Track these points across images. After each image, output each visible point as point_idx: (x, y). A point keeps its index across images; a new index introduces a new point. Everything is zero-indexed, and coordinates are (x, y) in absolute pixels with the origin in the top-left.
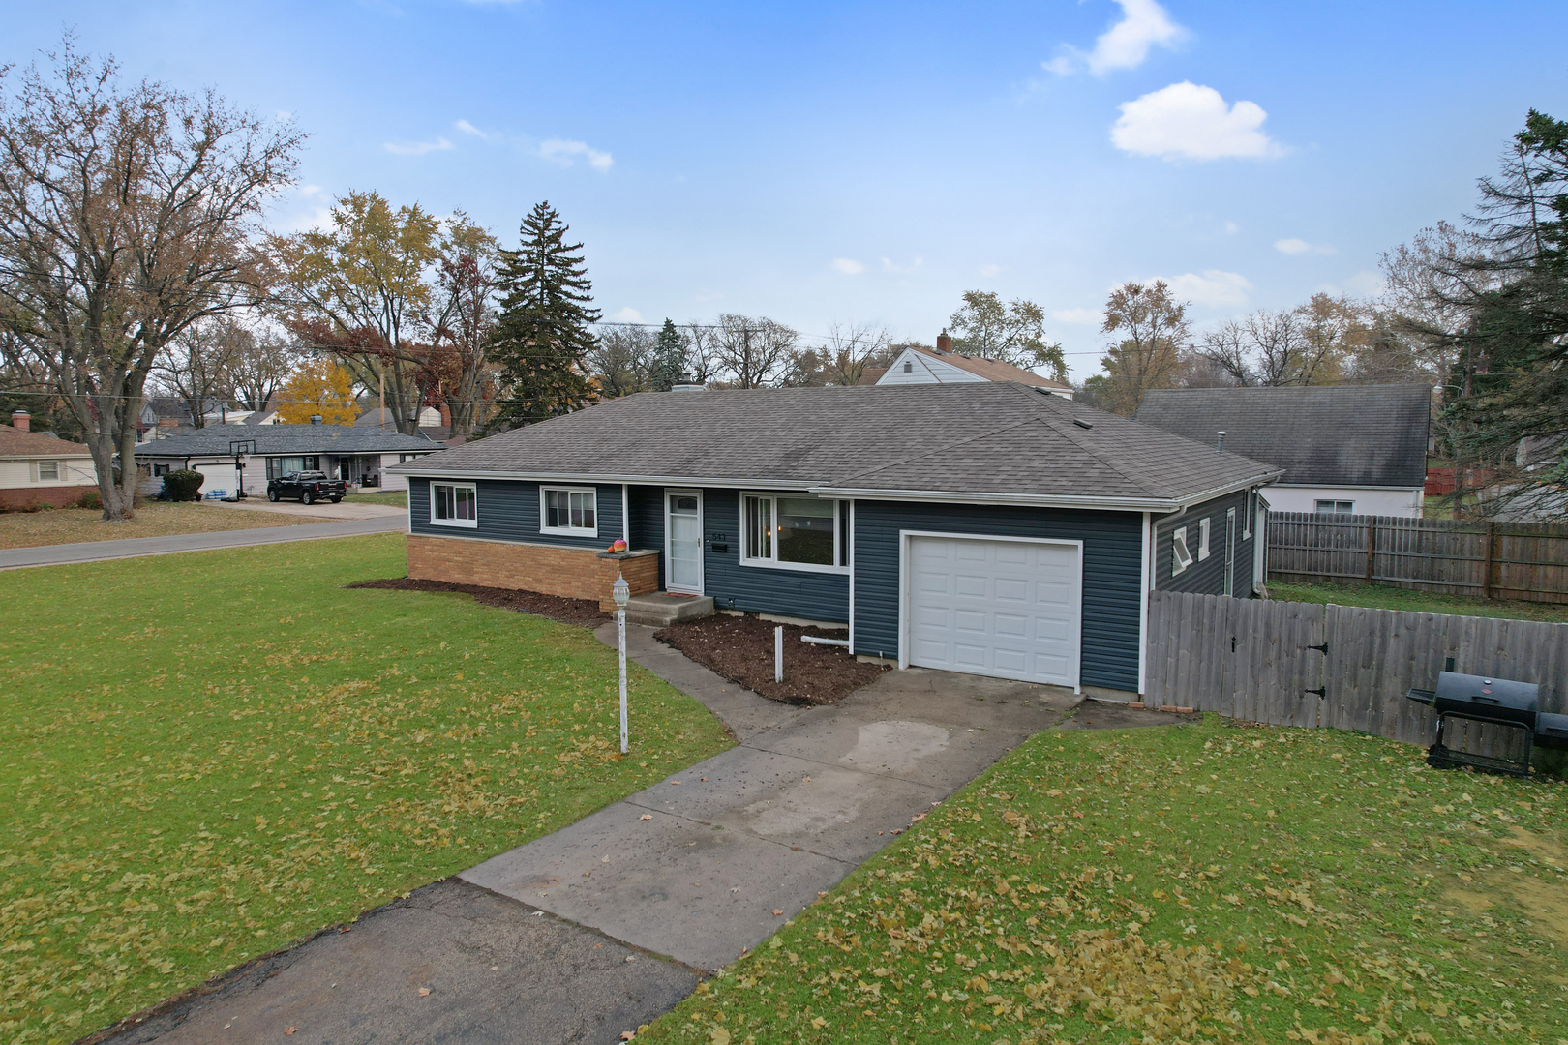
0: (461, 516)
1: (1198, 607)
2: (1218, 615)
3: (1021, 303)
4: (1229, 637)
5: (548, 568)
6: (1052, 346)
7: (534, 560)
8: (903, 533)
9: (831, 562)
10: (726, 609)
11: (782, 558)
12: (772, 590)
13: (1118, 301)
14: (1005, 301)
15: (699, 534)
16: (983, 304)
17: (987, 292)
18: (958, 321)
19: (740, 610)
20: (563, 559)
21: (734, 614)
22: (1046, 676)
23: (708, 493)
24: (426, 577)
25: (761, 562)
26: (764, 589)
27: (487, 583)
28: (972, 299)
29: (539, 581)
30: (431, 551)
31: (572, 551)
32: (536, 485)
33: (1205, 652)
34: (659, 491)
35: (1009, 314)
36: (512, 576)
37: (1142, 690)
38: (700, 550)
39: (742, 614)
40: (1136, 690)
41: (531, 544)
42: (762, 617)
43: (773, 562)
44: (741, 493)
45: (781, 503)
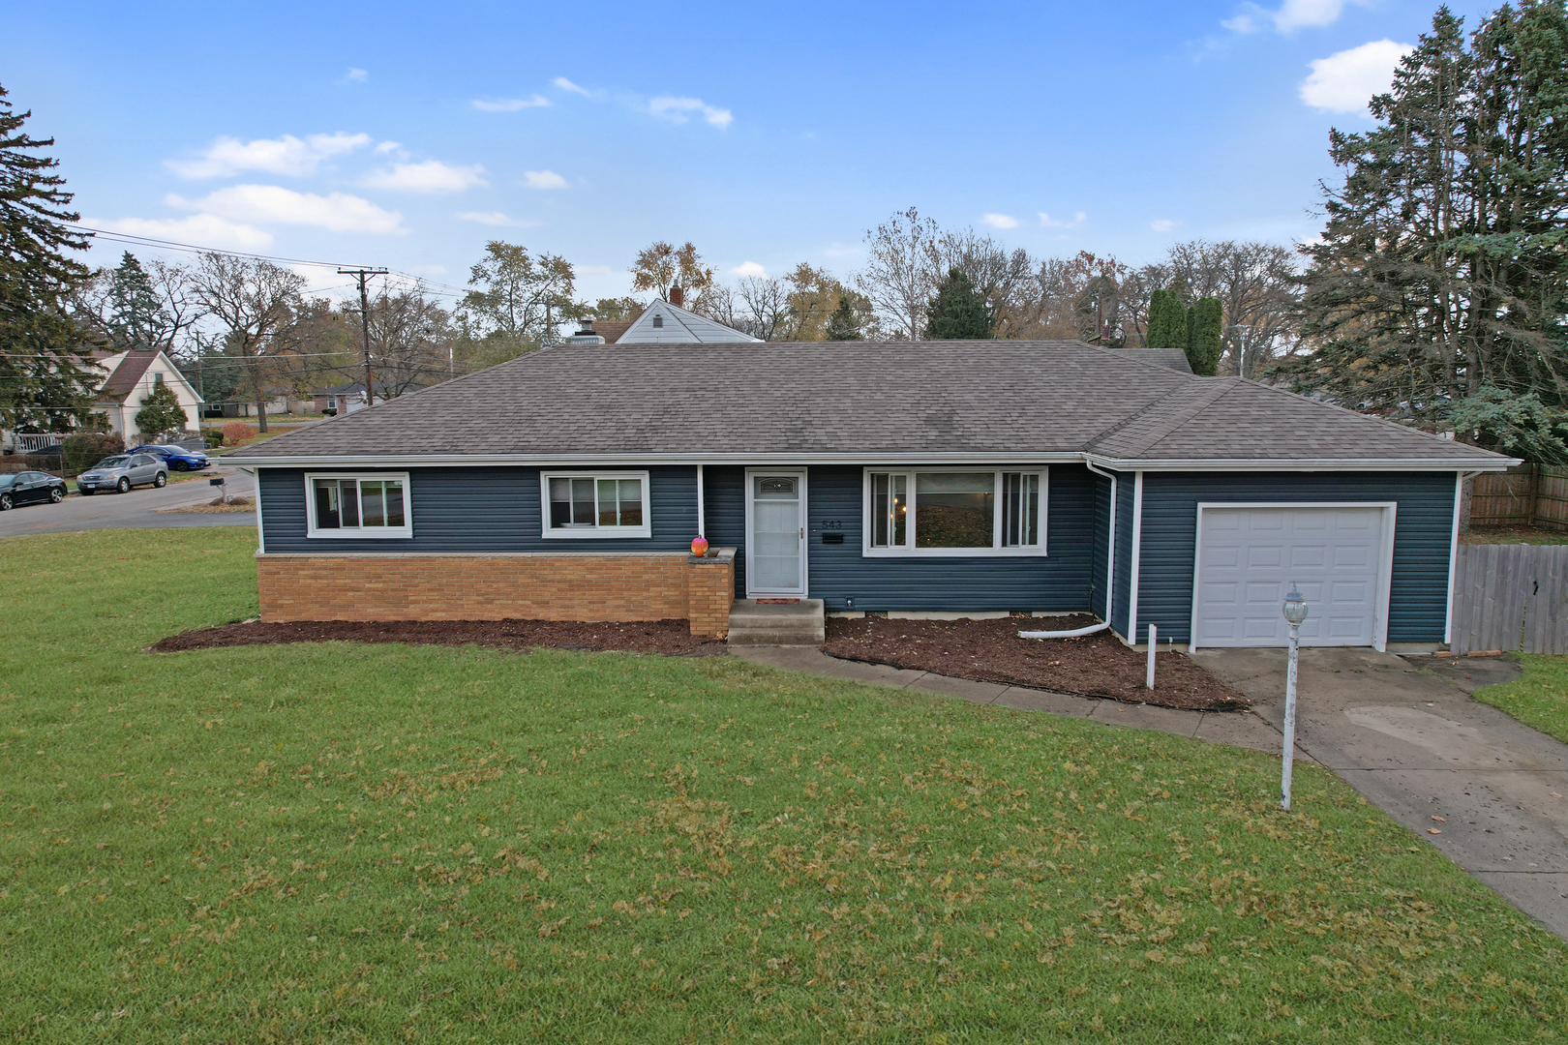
0: (373, 521)
1: (1503, 557)
2: (1522, 564)
3: (550, 258)
4: (1532, 581)
5: (563, 586)
6: (579, 303)
7: (533, 576)
8: (1201, 506)
9: (990, 545)
10: (838, 611)
11: (921, 542)
12: (909, 582)
13: (647, 261)
14: (533, 254)
15: (803, 522)
16: (510, 257)
17: (514, 244)
18: (478, 273)
19: (860, 610)
20: (591, 570)
21: (851, 616)
22: (1342, 638)
23: (814, 472)
24: (304, 617)
25: (891, 551)
26: (901, 582)
27: (440, 616)
28: (496, 249)
29: (545, 604)
30: (315, 577)
31: (609, 559)
32: (535, 471)
33: (1509, 597)
34: (738, 472)
35: (537, 269)
36: (490, 602)
37: (1447, 640)
38: (804, 543)
39: (862, 615)
40: (1443, 640)
41: (529, 554)
42: (891, 616)
43: (910, 549)
44: (865, 469)
45: (919, 477)
